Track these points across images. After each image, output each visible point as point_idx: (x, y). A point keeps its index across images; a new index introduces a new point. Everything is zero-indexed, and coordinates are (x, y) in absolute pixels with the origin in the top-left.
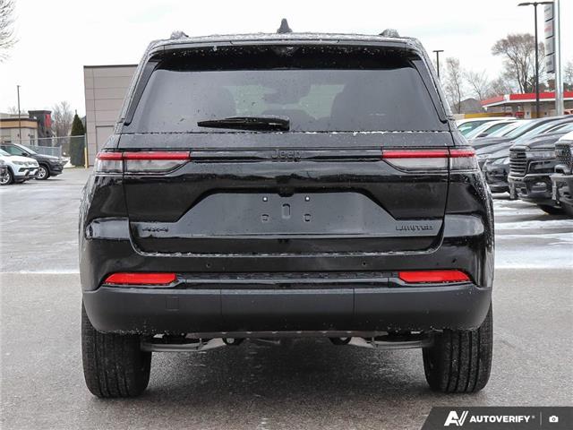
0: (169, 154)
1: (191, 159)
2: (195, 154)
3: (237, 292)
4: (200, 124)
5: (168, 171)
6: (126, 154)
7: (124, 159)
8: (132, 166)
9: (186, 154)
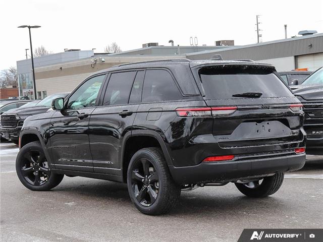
0: (229, 108)
1: (237, 109)
2: (239, 107)
3: (256, 160)
4: (233, 96)
5: (230, 114)
6: (213, 108)
7: (211, 110)
8: (214, 113)
9: (236, 107)
